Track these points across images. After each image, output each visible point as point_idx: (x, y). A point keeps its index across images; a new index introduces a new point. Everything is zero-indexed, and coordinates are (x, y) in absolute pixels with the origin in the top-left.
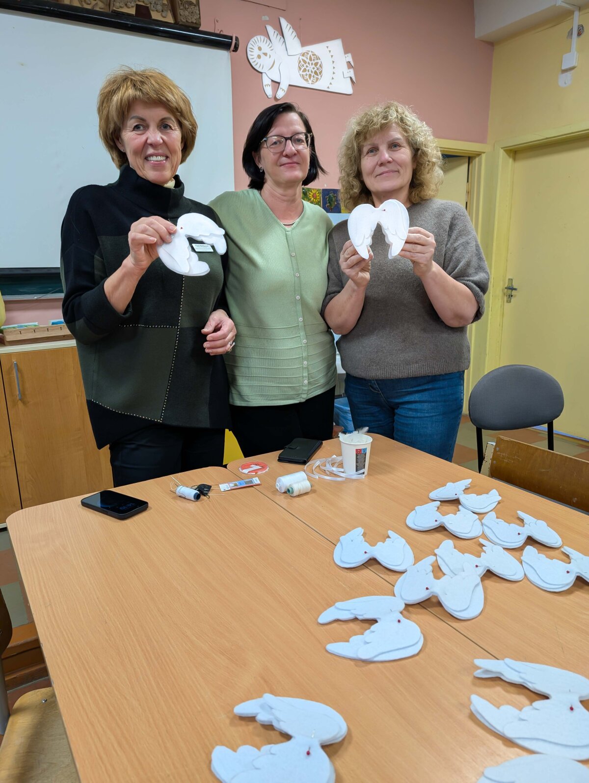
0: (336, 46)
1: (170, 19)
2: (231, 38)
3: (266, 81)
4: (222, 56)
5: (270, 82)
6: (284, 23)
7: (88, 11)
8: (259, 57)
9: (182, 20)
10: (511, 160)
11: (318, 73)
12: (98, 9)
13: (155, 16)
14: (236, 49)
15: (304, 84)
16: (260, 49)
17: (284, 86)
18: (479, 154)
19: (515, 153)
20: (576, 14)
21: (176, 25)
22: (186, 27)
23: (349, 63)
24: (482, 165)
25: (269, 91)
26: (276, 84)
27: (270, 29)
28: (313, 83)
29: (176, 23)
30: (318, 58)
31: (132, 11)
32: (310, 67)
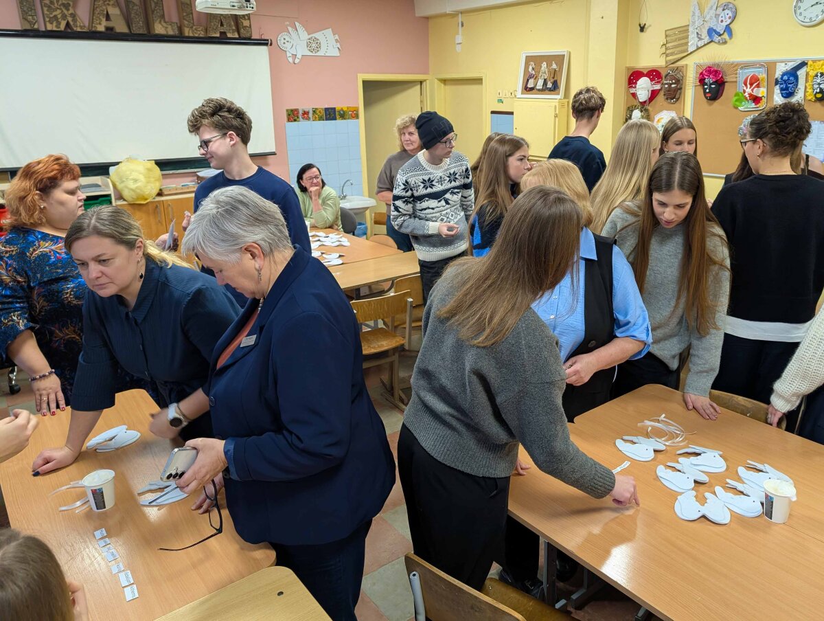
0: (329, 32)
1: (237, 36)
2: (268, 40)
3: (288, 54)
4: (264, 48)
5: (291, 55)
6: (297, 24)
7: (197, 38)
8: (284, 43)
9: (242, 35)
10: (443, 85)
11: (319, 47)
12: (201, 36)
13: (229, 35)
14: (271, 45)
15: (311, 54)
16: (284, 39)
17: (299, 56)
18: (425, 80)
19: (445, 81)
20: (460, 15)
21: (240, 38)
22: (245, 39)
23: (336, 40)
24: (427, 86)
25: (291, 60)
26: (294, 56)
27: (290, 29)
28: (316, 52)
29: (240, 37)
30: (318, 40)
31: (218, 35)
32: (314, 45)
